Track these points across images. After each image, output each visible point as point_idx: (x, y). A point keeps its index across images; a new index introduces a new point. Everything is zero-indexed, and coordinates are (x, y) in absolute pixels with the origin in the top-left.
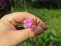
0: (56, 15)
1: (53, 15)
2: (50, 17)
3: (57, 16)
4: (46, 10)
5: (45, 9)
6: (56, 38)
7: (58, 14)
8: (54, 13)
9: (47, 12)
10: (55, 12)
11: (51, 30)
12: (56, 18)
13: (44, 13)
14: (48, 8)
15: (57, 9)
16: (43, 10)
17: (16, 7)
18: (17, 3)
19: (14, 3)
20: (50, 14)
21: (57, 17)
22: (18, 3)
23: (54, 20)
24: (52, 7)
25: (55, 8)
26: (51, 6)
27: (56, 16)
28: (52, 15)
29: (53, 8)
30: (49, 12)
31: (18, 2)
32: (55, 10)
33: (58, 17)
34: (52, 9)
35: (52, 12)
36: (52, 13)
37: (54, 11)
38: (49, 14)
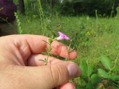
1: (101, 29)
2: (95, 33)
3: (110, 30)
4: (88, 18)
5: (86, 17)
6: (111, 74)
7: (110, 26)
8: (104, 23)
9: (90, 23)
11: (99, 58)
12: (108, 33)
14: (92, 15)
16: (81, 19)
17: (28, 15)
18: (31, 7)
19: (25, 8)
21: (110, 32)
22: (33, 6)
23: (103, 37)
25: (104, 15)
26: (96, 11)
27: (106, 31)
28: (99, 28)
29: (100, 15)
30: (94, 22)
32: (105, 19)
33: (112, 32)
34: (99, 17)
35: (99, 23)
37: (102, 20)
38: (93, 26)
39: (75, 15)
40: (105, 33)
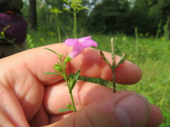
0: (150, 52)
1: (142, 53)
2: (134, 59)
3: (155, 56)
4: (124, 38)
5: (122, 37)
7: (155, 51)
8: (146, 46)
9: (127, 45)
10: (147, 43)
12: (153, 59)
13: (120, 47)
14: (130, 33)
15: (152, 37)
17: (42, 31)
18: (45, 20)
19: (38, 20)
20: (133, 49)
21: (155, 58)
22: (49, 18)
24: (139, 32)
25: (147, 34)
26: (136, 30)
27: (150, 56)
28: (139, 52)
29: (141, 35)
30: (133, 43)
31: (47, 17)
32: (148, 40)
33: (157, 59)
34: (140, 37)
35: (140, 45)
36: (139, 48)
37: (145, 41)
38: (131, 49)
39: (106, 33)
40: (149, 60)
